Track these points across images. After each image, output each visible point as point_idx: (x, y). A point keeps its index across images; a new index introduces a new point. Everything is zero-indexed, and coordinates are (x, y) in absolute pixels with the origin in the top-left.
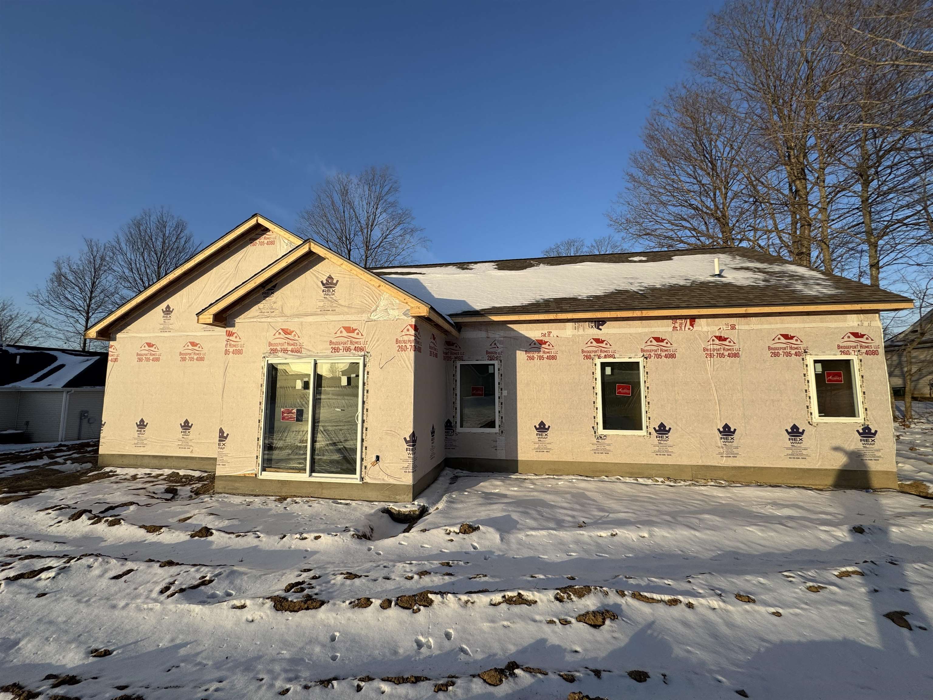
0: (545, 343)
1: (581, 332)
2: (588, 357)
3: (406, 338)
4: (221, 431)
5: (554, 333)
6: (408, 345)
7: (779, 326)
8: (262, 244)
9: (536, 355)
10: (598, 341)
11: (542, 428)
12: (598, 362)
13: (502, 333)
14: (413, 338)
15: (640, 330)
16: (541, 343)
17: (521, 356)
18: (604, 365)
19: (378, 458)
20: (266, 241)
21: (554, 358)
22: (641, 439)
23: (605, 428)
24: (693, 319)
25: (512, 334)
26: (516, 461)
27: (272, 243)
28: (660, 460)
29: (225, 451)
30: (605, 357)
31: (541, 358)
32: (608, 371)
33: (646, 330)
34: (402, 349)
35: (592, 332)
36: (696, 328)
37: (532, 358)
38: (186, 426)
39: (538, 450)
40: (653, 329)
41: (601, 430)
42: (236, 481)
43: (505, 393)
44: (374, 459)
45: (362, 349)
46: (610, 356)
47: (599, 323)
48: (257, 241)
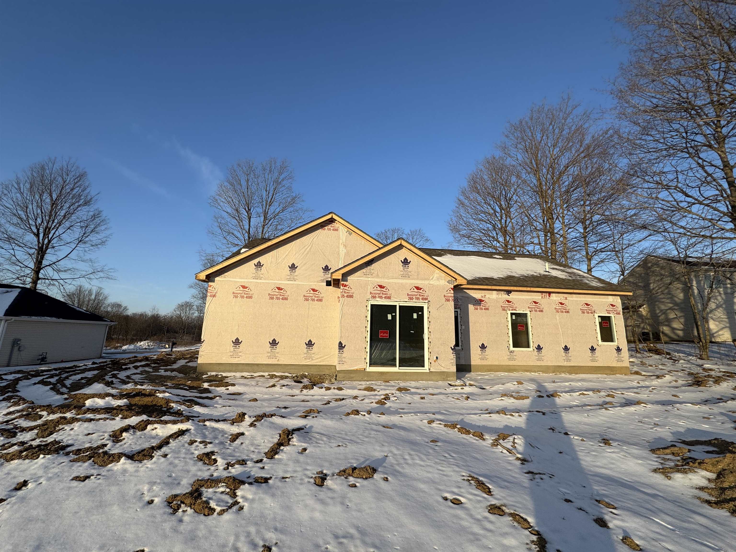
0: (483, 301)
1: (500, 296)
2: (504, 310)
3: (450, 295)
4: (340, 343)
5: (488, 296)
6: (451, 298)
7: (584, 299)
8: (329, 229)
9: (478, 307)
10: (508, 301)
11: (483, 347)
12: (509, 312)
13: (461, 294)
14: (453, 295)
15: (527, 297)
16: (481, 301)
17: (471, 307)
18: (512, 314)
19: (437, 358)
20: (332, 228)
21: (487, 309)
22: (530, 353)
23: (514, 347)
24: (550, 293)
25: (466, 295)
26: (470, 365)
27: (336, 230)
28: (539, 363)
29: (344, 355)
30: (512, 310)
31: (481, 309)
32: (514, 317)
33: (530, 297)
34: (448, 300)
35: (505, 296)
36: (551, 298)
37: (477, 309)
38: (274, 343)
39: (482, 359)
40: (533, 297)
41: (512, 348)
42: (351, 373)
43: (463, 327)
44: (435, 358)
45: (426, 299)
46: (515, 310)
47: (509, 292)
48: (326, 228)
